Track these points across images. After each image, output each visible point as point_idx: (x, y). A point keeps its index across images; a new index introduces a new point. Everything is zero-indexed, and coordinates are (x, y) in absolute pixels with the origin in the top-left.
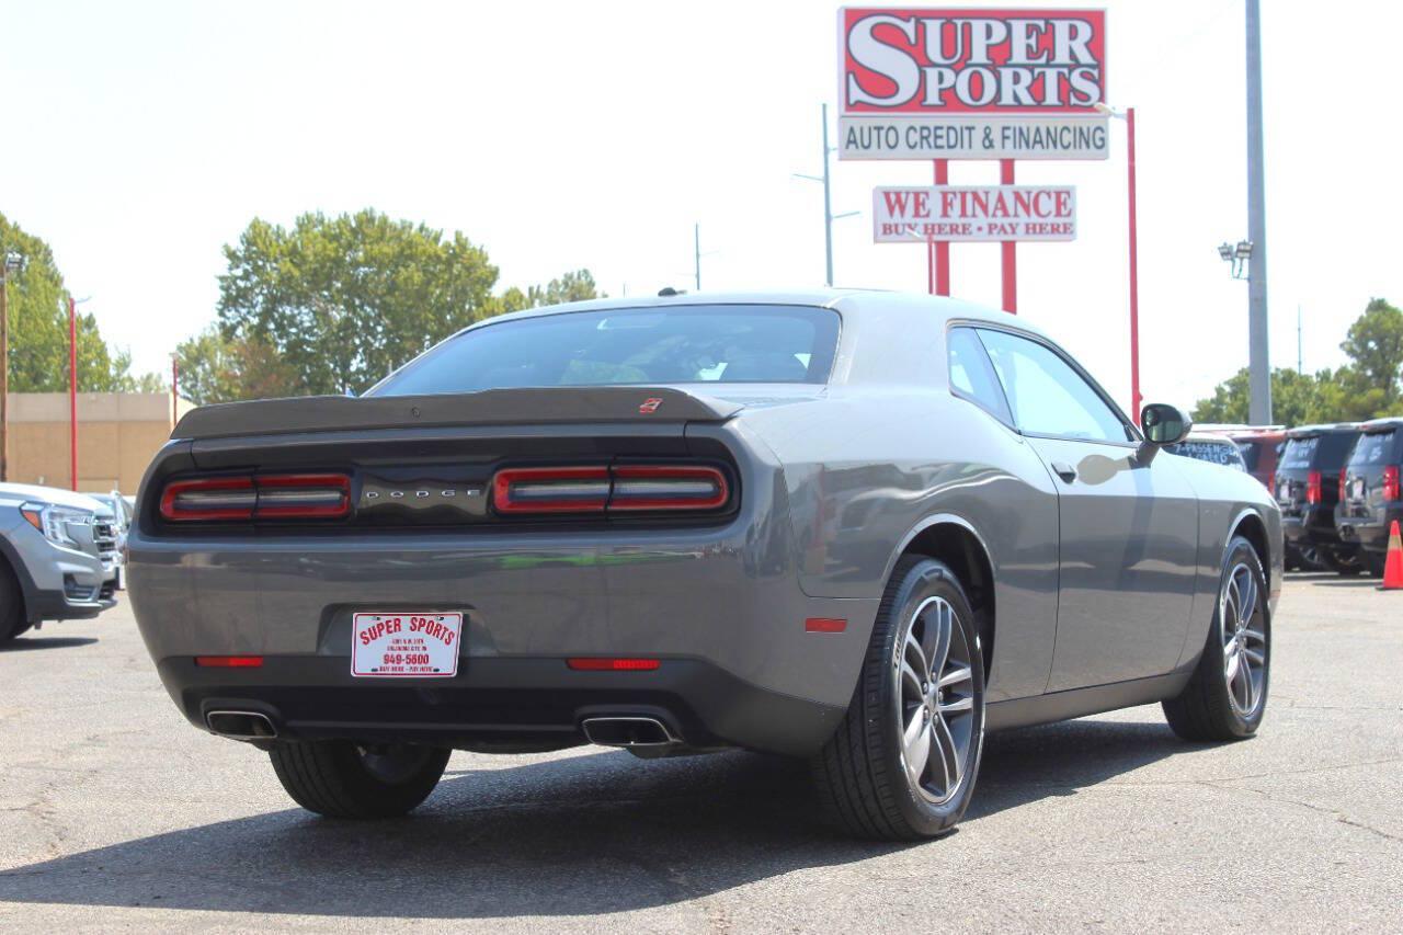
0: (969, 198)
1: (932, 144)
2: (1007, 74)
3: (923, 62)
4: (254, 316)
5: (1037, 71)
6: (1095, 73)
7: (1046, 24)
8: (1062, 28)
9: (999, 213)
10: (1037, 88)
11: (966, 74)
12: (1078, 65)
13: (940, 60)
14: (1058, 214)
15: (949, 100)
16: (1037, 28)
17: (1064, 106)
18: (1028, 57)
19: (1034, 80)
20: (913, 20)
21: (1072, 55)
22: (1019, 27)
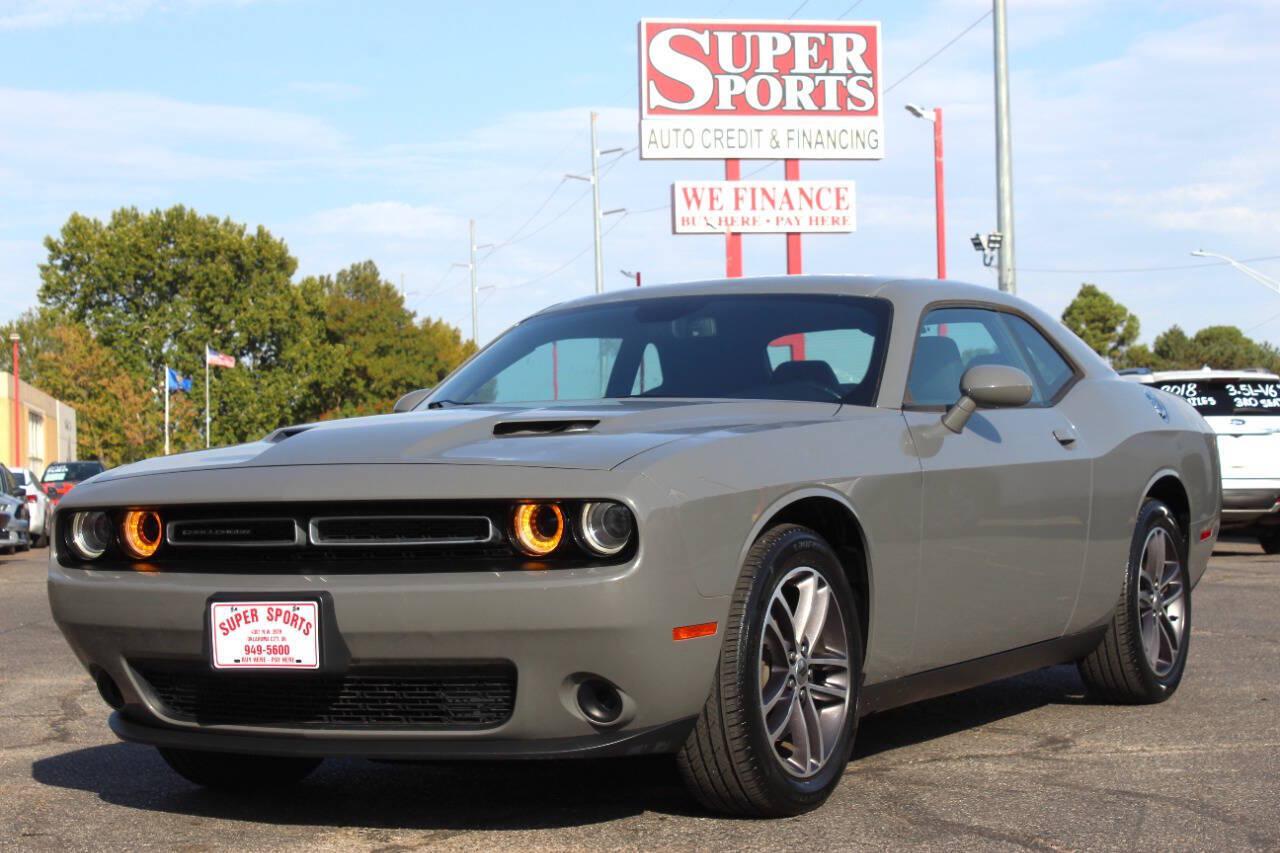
0: (759, 193)
1: (725, 145)
2: (791, 81)
3: (715, 69)
4: (73, 303)
5: (818, 79)
6: (870, 81)
7: (826, 35)
8: (839, 40)
9: (786, 206)
10: (818, 94)
11: (755, 81)
12: (854, 74)
13: (733, 70)
14: (838, 207)
15: (740, 106)
16: (817, 40)
17: (843, 111)
18: (810, 67)
19: (815, 87)
20: (707, 33)
21: (849, 66)
22: (801, 39)
